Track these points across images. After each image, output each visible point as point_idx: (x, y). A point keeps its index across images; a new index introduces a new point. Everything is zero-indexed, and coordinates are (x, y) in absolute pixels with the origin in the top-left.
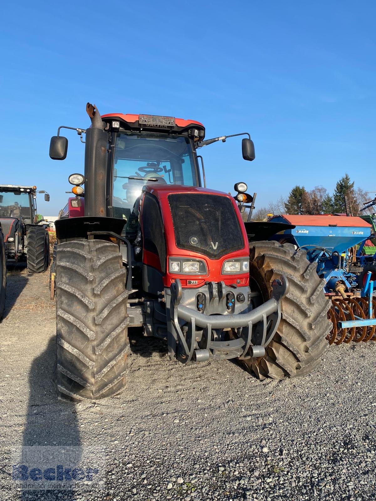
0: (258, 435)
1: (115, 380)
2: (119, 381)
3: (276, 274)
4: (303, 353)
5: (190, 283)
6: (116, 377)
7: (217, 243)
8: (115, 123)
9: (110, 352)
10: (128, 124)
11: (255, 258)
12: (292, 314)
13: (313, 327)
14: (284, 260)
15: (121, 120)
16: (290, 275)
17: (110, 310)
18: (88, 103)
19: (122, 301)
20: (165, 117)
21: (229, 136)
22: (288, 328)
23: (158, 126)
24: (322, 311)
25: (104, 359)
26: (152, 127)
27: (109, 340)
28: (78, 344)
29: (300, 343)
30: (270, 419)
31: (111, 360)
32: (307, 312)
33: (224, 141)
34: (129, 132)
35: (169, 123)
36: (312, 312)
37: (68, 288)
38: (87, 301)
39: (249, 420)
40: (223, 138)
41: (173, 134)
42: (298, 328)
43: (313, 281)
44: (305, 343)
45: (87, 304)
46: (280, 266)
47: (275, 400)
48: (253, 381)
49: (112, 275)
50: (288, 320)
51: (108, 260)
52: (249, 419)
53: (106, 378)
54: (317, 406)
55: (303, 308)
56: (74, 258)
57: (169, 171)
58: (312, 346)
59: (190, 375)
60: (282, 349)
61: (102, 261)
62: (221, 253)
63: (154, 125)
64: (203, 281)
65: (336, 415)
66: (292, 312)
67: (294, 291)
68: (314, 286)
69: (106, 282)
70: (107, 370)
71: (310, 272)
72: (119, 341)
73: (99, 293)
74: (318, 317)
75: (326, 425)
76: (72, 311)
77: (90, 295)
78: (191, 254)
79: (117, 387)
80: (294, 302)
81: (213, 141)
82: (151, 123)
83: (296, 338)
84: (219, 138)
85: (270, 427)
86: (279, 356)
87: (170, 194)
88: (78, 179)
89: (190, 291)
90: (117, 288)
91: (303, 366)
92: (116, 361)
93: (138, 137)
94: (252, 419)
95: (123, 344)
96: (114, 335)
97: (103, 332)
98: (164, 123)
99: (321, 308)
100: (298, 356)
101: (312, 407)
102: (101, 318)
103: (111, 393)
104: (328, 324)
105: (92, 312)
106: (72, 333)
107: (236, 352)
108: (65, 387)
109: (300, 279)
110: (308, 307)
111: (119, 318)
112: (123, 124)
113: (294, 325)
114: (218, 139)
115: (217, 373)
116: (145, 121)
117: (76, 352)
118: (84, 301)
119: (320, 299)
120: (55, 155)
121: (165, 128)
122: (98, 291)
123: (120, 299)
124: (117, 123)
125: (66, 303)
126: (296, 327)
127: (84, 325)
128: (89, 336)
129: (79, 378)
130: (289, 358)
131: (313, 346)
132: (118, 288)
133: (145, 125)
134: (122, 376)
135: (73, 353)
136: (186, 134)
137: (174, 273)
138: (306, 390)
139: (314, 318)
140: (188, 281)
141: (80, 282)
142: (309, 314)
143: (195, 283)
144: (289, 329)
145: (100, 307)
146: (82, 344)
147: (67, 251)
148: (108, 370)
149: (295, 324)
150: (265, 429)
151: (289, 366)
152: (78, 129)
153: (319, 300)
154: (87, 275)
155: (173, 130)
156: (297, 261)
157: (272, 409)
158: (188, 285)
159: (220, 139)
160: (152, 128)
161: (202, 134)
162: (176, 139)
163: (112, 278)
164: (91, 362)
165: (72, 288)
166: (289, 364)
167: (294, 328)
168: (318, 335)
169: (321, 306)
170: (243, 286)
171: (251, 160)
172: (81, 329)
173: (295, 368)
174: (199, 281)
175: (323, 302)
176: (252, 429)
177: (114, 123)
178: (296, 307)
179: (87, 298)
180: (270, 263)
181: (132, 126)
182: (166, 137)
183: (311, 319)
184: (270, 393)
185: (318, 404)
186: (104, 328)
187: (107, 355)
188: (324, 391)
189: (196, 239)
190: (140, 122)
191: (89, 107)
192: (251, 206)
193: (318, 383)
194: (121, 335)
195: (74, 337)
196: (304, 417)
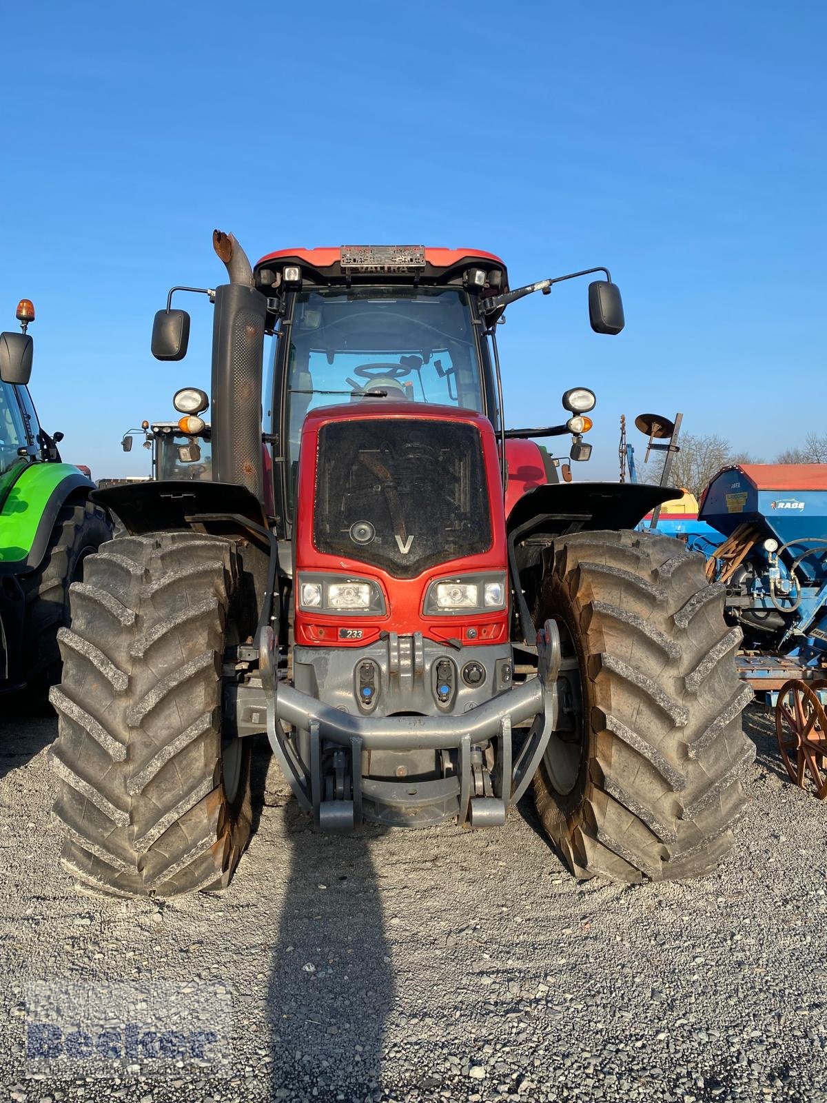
0: (484, 1031)
1: (185, 856)
2: (196, 860)
3: (599, 613)
4: (674, 820)
5: (345, 634)
6: (187, 850)
7: (411, 538)
8: (289, 272)
9: (165, 790)
10: (318, 270)
11: (567, 573)
12: (634, 719)
13: (692, 754)
14: (627, 578)
15: (304, 264)
16: (635, 617)
17: (161, 695)
18: (216, 231)
19: (195, 674)
20: (401, 248)
21: (559, 280)
22: (625, 754)
23: (386, 269)
24: (720, 713)
25: (152, 806)
26: (372, 272)
27: (159, 765)
28: (92, 770)
29: (659, 795)
30: (542, 987)
31: (167, 809)
32: (674, 714)
33: (546, 291)
34: (324, 290)
35: (412, 260)
36: (692, 715)
37: (76, 642)
38: (111, 674)
39: (485, 983)
40: (545, 284)
41: (426, 286)
42: (648, 755)
43: (703, 633)
44: (674, 796)
45: (111, 679)
46: (615, 593)
47: (586, 938)
48: (560, 881)
49: (180, 614)
50: (619, 734)
51: (180, 580)
52: (486, 981)
53: (166, 851)
54: (694, 964)
55: (662, 704)
56: (112, 574)
57: (449, 372)
58: (691, 803)
59: (413, 854)
60: (612, 809)
61: (165, 581)
62: (422, 563)
63: (376, 268)
64: (377, 630)
65: (730, 997)
66: (635, 712)
67: (645, 660)
68: (705, 646)
69: (161, 630)
70: (159, 832)
71: (693, 610)
72: (189, 765)
73: (141, 655)
74: (707, 727)
75: (686, 1022)
76: (81, 696)
77: (124, 658)
78: (344, 566)
79: (203, 873)
80: (639, 687)
81: (522, 293)
82: (370, 263)
83: (647, 782)
84: (533, 285)
85: (528, 1009)
86: (607, 824)
87: (326, 422)
88: (194, 399)
89: (342, 654)
90: (190, 644)
91: (674, 853)
92: (178, 813)
93: (349, 299)
94: (494, 982)
95: (198, 773)
96: (170, 753)
97: (147, 746)
98: (402, 261)
99: (719, 705)
100: (655, 826)
101: (676, 966)
102: (139, 712)
103: (190, 883)
104: (743, 748)
105: (123, 699)
106: (80, 743)
107: (437, 810)
108: (77, 865)
109: (663, 628)
110: (680, 702)
111: (189, 715)
112: (308, 271)
113: (636, 747)
114: (533, 289)
115: (482, 854)
116: (355, 260)
117: (84, 787)
118: (104, 672)
119: (720, 681)
120: (164, 352)
121: (403, 272)
122: (140, 650)
123: (190, 670)
124: (295, 271)
125: (73, 676)
126: (641, 751)
127: (100, 727)
128: (111, 752)
129: (97, 847)
130: (633, 831)
131: (695, 805)
132: (194, 645)
133: (356, 269)
134: (202, 849)
135: (77, 789)
136: (457, 282)
137: (310, 610)
138: (684, 918)
139: (698, 731)
140: (340, 629)
141: (107, 629)
142: (678, 720)
143: (358, 634)
144: (627, 756)
145: (144, 687)
146: (102, 769)
147: (101, 559)
148: (162, 832)
149: (641, 745)
150: (508, 1015)
151: (634, 851)
152: (209, 291)
153: (716, 684)
154: (122, 613)
155: (421, 275)
156: (665, 581)
157: (564, 961)
158: (340, 639)
159: (537, 287)
160: (373, 275)
161: (497, 280)
162: (438, 297)
163: (179, 621)
164: (119, 811)
165: (84, 643)
166: (638, 847)
167: (638, 754)
168: (710, 774)
169: (720, 698)
170: (488, 645)
171: (614, 331)
172: (95, 736)
173: (659, 858)
174: (367, 630)
175: (726, 689)
176: (480, 1011)
177: (287, 270)
178: (644, 702)
179: (113, 666)
180: (592, 586)
181: (325, 274)
182: (412, 294)
183: (688, 732)
184: (584, 917)
185: (697, 960)
186: (151, 735)
187: (159, 798)
188: (735, 924)
189: (364, 527)
190: (342, 263)
191: (219, 240)
192: (669, 446)
193: (731, 901)
194: (194, 754)
195: (83, 753)
196: (636, 993)
